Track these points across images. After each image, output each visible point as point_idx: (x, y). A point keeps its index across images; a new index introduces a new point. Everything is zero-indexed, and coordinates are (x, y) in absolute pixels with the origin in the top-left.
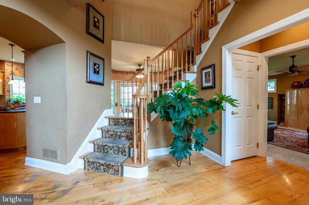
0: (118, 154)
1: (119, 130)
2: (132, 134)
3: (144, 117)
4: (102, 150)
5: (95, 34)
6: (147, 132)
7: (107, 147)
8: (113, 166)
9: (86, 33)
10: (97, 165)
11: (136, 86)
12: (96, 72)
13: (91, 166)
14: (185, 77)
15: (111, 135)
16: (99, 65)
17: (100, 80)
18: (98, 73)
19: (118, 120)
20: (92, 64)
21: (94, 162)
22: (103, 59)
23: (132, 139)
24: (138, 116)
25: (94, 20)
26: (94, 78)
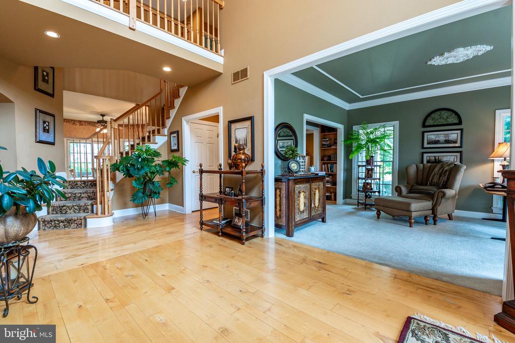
0: (79, 212)
1: (79, 192)
2: (95, 193)
3: (108, 178)
4: (59, 212)
5: (44, 89)
6: (112, 193)
7: (64, 208)
8: (75, 221)
9: (35, 89)
10: (55, 223)
11: (98, 144)
12: (46, 130)
13: (48, 225)
14: (154, 140)
15: (69, 197)
16: (48, 123)
17: (51, 140)
18: (48, 131)
19: (76, 183)
20: (41, 123)
21: (51, 221)
22: (53, 116)
23: (95, 199)
24: (102, 178)
25: (43, 74)
26: (44, 137)
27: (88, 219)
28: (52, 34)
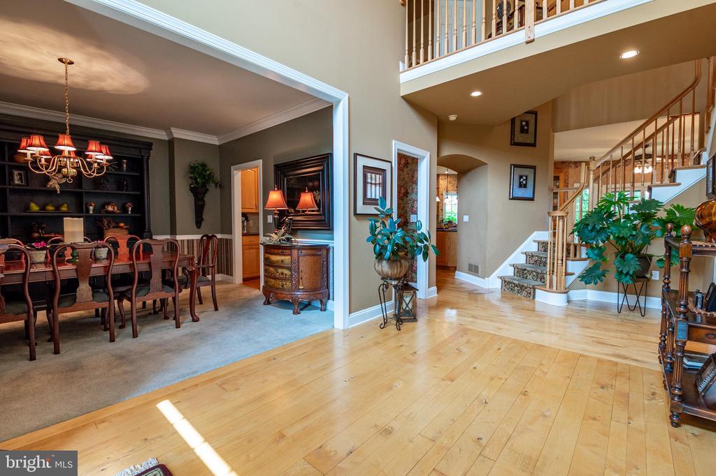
4: (521, 275)
5: (522, 141)
7: (526, 272)
8: (526, 288)
9: (511, 145)
10: (512, 286)
12: (522, 186)
13: (507, 286)
15: (536, 261)
16: (526, 177)
17: (529, 195)
18: (525, 186)
20: (517, 178)
21: (509, 282)
22: (534, 168)
25: (522, 125)
26: (520, 193)
27: (537, 290)
28: (476, 94)
